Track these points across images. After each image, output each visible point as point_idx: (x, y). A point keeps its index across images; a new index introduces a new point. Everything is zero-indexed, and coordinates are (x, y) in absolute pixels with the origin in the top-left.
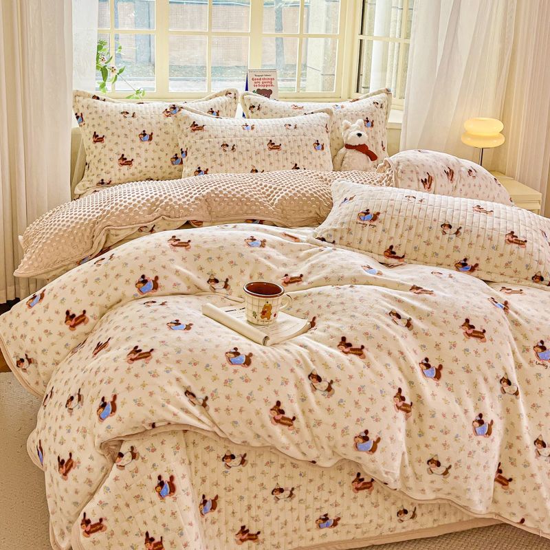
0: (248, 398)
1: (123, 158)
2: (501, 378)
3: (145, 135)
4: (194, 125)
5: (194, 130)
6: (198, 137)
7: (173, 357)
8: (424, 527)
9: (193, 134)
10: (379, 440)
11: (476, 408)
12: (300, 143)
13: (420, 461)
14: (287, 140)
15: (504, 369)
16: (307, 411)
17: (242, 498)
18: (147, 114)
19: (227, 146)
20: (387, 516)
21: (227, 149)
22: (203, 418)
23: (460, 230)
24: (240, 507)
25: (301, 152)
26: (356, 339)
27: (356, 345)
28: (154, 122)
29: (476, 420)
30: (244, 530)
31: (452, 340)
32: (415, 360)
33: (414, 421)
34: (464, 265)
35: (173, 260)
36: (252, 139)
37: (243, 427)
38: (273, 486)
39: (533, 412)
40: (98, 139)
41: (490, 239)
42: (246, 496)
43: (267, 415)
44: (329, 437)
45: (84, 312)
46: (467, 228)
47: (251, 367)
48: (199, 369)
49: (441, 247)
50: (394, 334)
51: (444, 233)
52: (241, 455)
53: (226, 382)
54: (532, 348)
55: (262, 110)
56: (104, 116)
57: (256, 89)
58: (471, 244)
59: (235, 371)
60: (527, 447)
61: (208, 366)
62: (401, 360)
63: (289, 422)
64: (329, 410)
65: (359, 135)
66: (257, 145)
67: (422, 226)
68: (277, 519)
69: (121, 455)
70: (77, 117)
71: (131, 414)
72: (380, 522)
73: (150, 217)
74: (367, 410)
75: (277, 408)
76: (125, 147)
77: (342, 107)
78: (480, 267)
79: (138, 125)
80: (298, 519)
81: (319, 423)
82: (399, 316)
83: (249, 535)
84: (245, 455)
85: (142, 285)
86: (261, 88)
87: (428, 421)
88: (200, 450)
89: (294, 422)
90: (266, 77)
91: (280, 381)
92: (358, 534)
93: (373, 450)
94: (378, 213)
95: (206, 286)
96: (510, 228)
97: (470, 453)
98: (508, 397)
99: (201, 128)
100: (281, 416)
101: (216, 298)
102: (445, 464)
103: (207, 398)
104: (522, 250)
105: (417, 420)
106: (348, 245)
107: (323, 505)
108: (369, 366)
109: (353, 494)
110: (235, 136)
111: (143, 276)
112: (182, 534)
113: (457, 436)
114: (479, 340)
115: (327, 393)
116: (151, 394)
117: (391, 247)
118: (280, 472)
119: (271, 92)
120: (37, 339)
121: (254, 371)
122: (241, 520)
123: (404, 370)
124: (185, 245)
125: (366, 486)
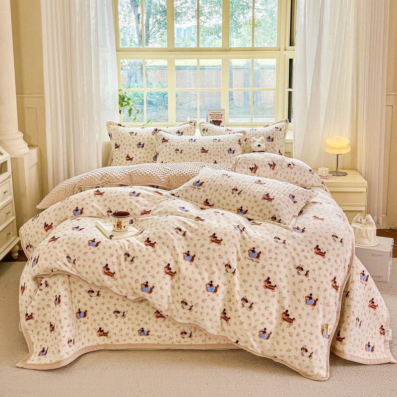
0: (93, 261)
1: (128, 157)
3: (140, 144)
4: (164, 139)
5: (163, 142)
6: (164, 145)
7: (66, 241)
8: (198, 343)
9: (162, 144)
10: (153, 287)
11: (209, 278)
12: (219, 149)
13: (178, 302)
14: (212, 148)
15: (228, 259)
16: (121, 270)
17: (98, 313)
18: (143, 133)
19: (178, 150)
20: (174, 333)
21: (178, 152)
22: (73, 269)
23: (241, 192)
24: (98, 318)
25: (219, 154)
26: (153, 239)
27: (152, 242)
28: (146, 137)
29: (208, 284)
30: (101, 330)
31: (203, 243)
32: (180, 251)
33: (176, 281)
34: (241, 210)
35: (93, 201)
36: (193, 147)
37: (91, 274)
39: (243, 283)
40: (117, 146)
41: (255, 197)
42: (100, 312)
43: (101, 270)
44: (129, 283)
45: (52, 223)
46: (245, 191)
48: (75, 247)
49: (230, 201)
50: (173, 238)
51: (233, 193)
52: (97, 291)
53: (85, 253)
54: (247, 251)
55: (208, 132)
56: (121, 135)
57: (212, 120)
58: (244, 199)
59: (90, 249)
60: (237, 301)
61: (79, 245)
62: (173, 250)
63: (112, 275)
64: (130, 270)
65: (259, 146)
66: (195, 150)
67: (222, 189)
68: (117, 326)
69: (41, 284)
70: (110, 135)
71: (42, 264)
72: (171, 336)
73: (100, 182)
74: (149, 272)
75: (106, 267)
76: (129, 150)
77: (255, 130)
79: (137, 140)
80: (128, 328)
81: (125, 276)
82: (180, 230)
83: (104, 333)
84: (99, 291)
85: (76, 211)
86: (215, 120)
87: (182, 281)
88: (77, 286)
89: (114, 275)
90: (218, 114)
91: (110, 254)
92: (160, 341)
93: (151, 292)
94: (203, 182)
95: (105, 213)
97: (203, 300)
98: (230, 274)
100: (108, 271)
101: (108, 220)
102: (190, 304)
103: (75, 260)
104: (269, 203)
105: (178, 280)
106: (186, 198)
107: (140, 323)
108: (155, 252)
109: (155, 319)
110: (184, 145)
111: (77, 208)
112: (60, 322)
113: (196, 290)
114: (217, 244)
115: (131, 262)
116: (51, 256)
117: (207, 200)
118: (117, 302)
119: (221, 122)
120: (33, 236)
121: (98, 249)
122: (99, 324)
123: (173, 255)
124: (101, 194)
125: (162, 316)
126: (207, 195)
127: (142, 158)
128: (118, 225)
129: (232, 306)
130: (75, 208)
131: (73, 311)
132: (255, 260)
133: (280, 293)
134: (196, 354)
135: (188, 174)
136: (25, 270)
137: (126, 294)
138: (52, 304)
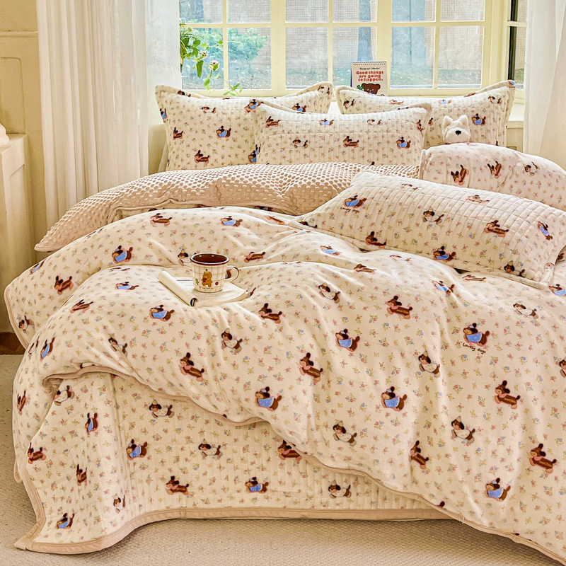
0: (161, 348)
1: (199, 154)
2: (420, 355)
4: (270, 120)
5: (269, 125)
6: (271, 132)
7: (106, 310)
8: (361, 508)
9: (267, 129)
10: (280, 398)
11: (388, 381)
12: (380, 140)
13: (327, 427)
14: (366, 136)
15: (424, 346)
16: (215, 365)
17: (169, 448)
18: (228, 109)
19: (299, 141)
20: (317, 489)
21: (298, 145)
22: (122, 363)
23: (442, 218)
24: (169, 457)
25: (380, 150)
26: (277, 306)
27: (275, 311)
28: (234, 117)
29: (386, 393)
30: (173, 481)
31: (374, 314)
32: (330, 330)
33: (323, 387)
34: (442, 253)
35: (150, 234)
36: (328, 135)
37: (156, 374)
38: (200, 442)
39: (454, 392)
40: (178, 135)
41: (470, 227)
42: (173, 447)
43: (177, 364)
44: (233, 391)
45: (71, 278)
46: (450, 216)
47: (169, 321)
48: (125, 320)
49: (420, 235)
50: (315, 304)
51: (425, 220)
52: (166, 406)
53: (144, 332)
54: (462, 329)
55: (355, 106)
56: (184, 111)
57: (361, 83)
58: (449, 232)
59: (154, 324)
60: (443, 426)
61: (132, 318)
62: (316, 328)
63: (198, 373)
64: (234, 365)
65: (458, 132)
66: (332, 141)
67: (404, 212)
68: (205, 474)
69: (59, 393)
70: (162, 113)
71: (62, 354)
72: (310, 493)
73: (159, 200)
74: (270, 369)
75: (188, 359)
76: (202, 143)
77: (449, 102)
78: (457, 255)
79: (216, 121)
80: (227, 478)
81: (224, 377)
82: (328, 289)
83: (180, 487)
84: (171, 407)
85: (117, 254)
86: (367, 82)
87: (335, 387)
88: (128, 396)
89: (203, 374)
90: (373, 70)
91: (193, 335)
92: (288, 503)
93: (274, 407)
94: (365, 200)
95: (176, 259)
96: (496, 217)
97: (377, 424)
98: (427, 375)
99: (276, 123)
100: (190, 366)
101: (182, 270)
102: (350, 431)
103: (126, 345)
104: (500, 239)
105: (326, 386)
106: (331, 230)
107: (251, 467)
108: (280, 330)
109: (279, 460)
110: (309, 131)
111: (120, 247)
112: (99, 465)
113: (363, 405)
114: (402, 316)
115: (234, 350)
116: (79, 337)
117: (373, 233)
118: (205, 428)
119: (378, 86)
120: (32, 302)
121: (170, 324)
122: (170, 470)
123: (317, 337)
124: (166, 221)
125: (294, 455)
126: (373, 224)
127: (227, 157)
128: (204, 280)
129: (433, 435)
130: (115, 248)
131: (121, 443)
132: (477, 347)
133: (526, 411)
134: (359, 528)
135: (329, 184)
136: (23, 366)
137: (227, 411)
138: (81, 431)
